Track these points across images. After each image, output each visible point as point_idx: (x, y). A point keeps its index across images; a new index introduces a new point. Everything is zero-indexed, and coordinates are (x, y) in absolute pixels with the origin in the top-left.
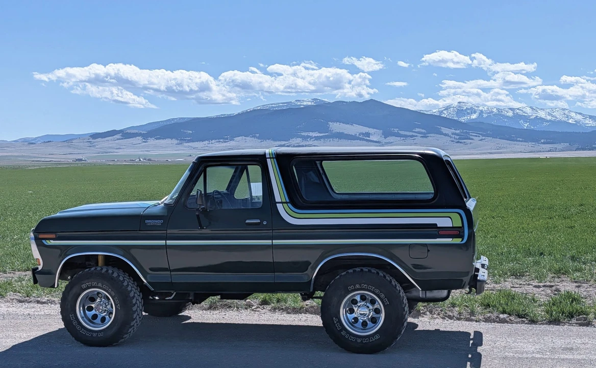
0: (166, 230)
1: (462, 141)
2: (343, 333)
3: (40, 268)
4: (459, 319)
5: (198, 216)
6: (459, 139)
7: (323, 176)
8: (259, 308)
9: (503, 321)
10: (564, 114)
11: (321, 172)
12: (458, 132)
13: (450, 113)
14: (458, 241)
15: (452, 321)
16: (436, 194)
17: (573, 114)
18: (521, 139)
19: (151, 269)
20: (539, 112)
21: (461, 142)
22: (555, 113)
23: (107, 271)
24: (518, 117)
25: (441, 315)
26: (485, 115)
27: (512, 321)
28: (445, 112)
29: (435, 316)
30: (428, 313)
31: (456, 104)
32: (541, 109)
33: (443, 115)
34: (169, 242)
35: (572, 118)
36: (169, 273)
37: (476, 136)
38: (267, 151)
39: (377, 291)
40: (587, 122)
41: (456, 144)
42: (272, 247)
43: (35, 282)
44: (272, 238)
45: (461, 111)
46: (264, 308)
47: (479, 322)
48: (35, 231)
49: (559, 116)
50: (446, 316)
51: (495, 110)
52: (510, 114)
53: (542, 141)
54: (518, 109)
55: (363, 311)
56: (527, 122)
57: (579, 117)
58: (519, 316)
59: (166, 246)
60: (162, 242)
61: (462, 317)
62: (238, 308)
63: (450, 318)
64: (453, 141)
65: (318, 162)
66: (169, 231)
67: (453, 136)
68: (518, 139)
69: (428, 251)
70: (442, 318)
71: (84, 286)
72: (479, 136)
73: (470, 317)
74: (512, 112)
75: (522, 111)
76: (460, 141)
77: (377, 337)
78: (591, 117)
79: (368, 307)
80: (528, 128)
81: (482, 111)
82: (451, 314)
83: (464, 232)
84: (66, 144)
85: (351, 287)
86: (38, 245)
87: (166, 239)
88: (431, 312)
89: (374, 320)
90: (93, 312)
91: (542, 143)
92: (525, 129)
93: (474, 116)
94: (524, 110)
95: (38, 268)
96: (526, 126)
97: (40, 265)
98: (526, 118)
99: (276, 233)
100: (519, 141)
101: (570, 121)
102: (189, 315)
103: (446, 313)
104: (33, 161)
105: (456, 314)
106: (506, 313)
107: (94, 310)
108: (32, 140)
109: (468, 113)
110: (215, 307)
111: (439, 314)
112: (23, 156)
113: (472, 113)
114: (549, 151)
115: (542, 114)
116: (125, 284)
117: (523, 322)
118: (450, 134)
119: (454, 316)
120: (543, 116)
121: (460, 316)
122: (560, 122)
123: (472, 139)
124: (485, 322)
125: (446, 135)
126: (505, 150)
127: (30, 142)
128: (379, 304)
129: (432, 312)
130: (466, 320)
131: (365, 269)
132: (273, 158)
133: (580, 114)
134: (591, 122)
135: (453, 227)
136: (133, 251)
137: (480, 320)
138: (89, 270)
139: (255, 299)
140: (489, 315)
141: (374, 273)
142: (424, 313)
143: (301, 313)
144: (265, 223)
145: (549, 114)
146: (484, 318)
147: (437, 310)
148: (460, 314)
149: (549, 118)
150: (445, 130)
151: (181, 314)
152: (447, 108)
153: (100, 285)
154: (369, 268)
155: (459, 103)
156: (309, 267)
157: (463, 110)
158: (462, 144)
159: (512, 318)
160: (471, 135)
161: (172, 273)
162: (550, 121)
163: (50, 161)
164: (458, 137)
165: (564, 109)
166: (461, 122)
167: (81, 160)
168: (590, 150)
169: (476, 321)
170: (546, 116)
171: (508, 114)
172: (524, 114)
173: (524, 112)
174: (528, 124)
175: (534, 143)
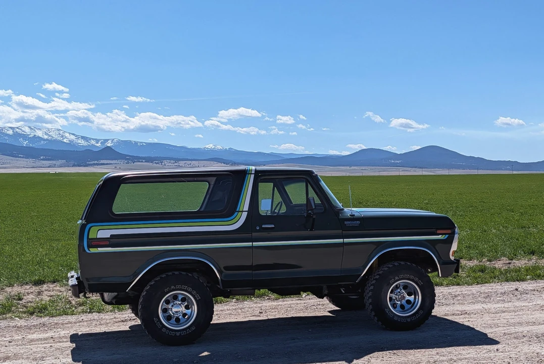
10: (59, 134)
17: (67, 135)
18: (22, 156)
20: (37, 131)
22: (51, 133)
24: (17, 135)
32: (39, 129)
35: (66, 138)
40: (80, 142)
49: (55, 135)
52: (10, 132)
53: (42, 158)
54: (17, 128)
56: (26, 140)
57: (73, 137)
68: (20, 155)
74: (12, 130)
75: (21, 130)
78: (83, 138)
80: (28, 146)
91: (41, 160)
92: (25, 147)
94: (23, 129)
96: (25, 143)
98: (25, 137)
100: (20, 157)
101: (65, 141)
114: (49, 167)
115: (39, 133)
120: (41, 136)
122: (56, 141)
126: (8, 166)
133: (73, 134)
134: (83, 142)
145: (46, 134)
149: (46, 137)
162: (47, 140)
165: (59, 130)
168: (85, 166)
170: (43, 136)
171: (8, 132)
172: (23, 133)
173: (23, 131)
174: (27, 141)
175: (34, 160)
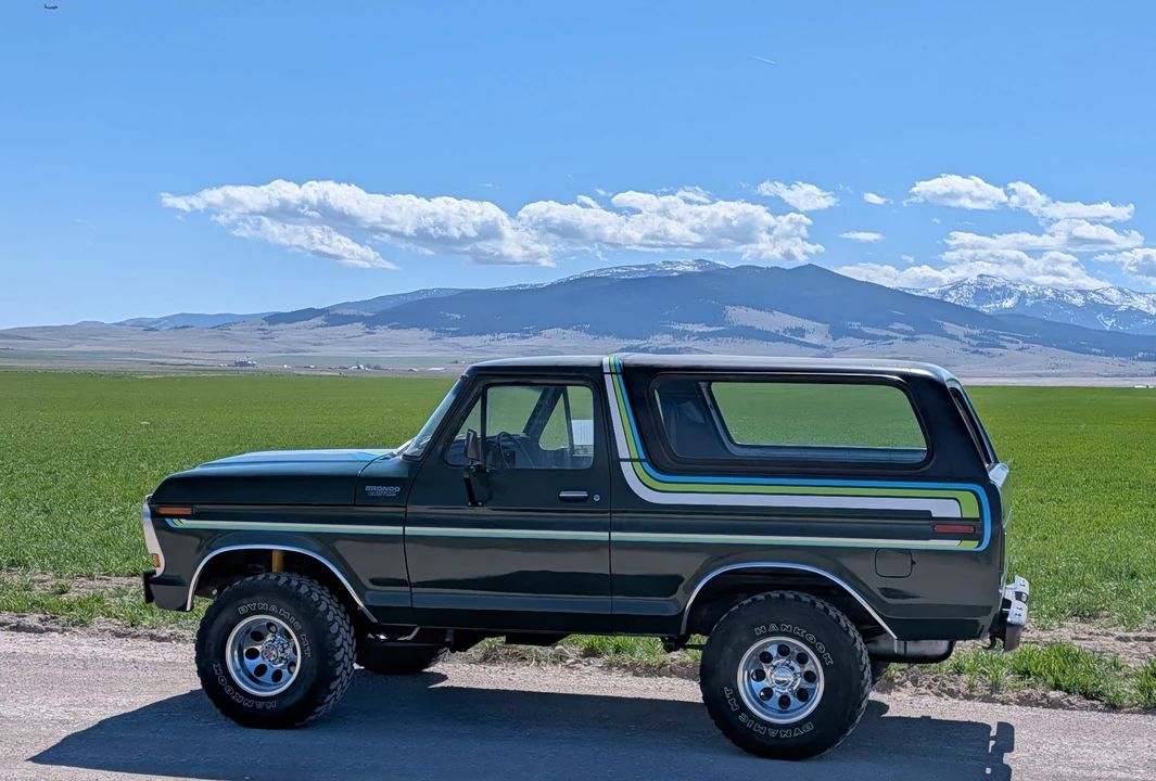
0: (406, 507)
1: (984, 350)
2: (743, 717)
3: (159, 572)
4: (968, 697)
5: (467, 480)
6: (978, 346)
7: (713, 412)
8: (580, 662)
9: (1055, 705)
11: (709, 402)
12: (975, 332)
13: (962, 296)
14: (970, 545)
15: (956, 701)
16: (930, 453)
18: (1098, 351)
19: (375, 582)
20: (1135, 298)
21: (982, 353)
23: (288, 582)
24: (1093, 307)
25: (935, 689)
26: (1029, 302)
27: (1072, 704)
28: (952, 293)
29: (923, 690)
30: (909, 684)
31: (973, 278)
32: (1140, 294)
33: (948, 300)
34: (410, 530)
36: (408, 589)
37: (1012, 342)
38: (606, 360)
39: (811, 638)
41: (971, 356)
42: (609, 545)
43: (149, 598)
44: (610, 528)
45: (983, 291)
46: (589, 664)
47: (1007, 704)
48: (152, 501)
50: (944, 691)
51: (1049, 292)
52: (1079, 301)
53: (1140, 355)
54: (1094, 292)
55: (782, 677)
56: (1111, 317)
58: (1086, 695)
59: (404, 538)
60: (397, 530)
61: (974, 694)
62: (538, 661)
63: (952, 694)
64: (966, 350)
65: (702, 384)
66: (411, 509)
67: (967, 340)
68: (1093, 350)
69: (913, 563)
70: (938, 695)
71: (242, 610)
72: (1017, 343)
73: (992, 694)
74: (1082, 296)
75: (1102, 295)
76: (980, 350)
77: (809, 727)
79: (792, 669)
80: (1115, 330)
81: (1023, 293)
82: (953, 687)
83: (982, 529)
84: (217, 332)
85: (759, 630)
86: (157, 528)
87: (404, 522)
88: (915, 682)
89: (803, 695)
90: (259, 661)
91: (1139, 359)
92: (1106, 331)
93: (1008, 303)
94: (1106, 293)
95: (155, 573)
96: (1109, 324)
97: (159, 566)
98: (1109, 310)
99: (617, 518)
100: (1095, 353)
102: (444, 673)
103: (944, 685)
104: (152, 363)
105: (963, 687)
106: (1061, 689)
107: (260, 658)
108: (153, 323)
109: (998, 298)
110: (494, 659)
111: (929, 687)
112: (132, 353)
113: (1004, 297)
114: (1152, 375)
115: (1141, 303)
116: (323, 607)
117: (1094, 708)
118: (961, 336)
119: (959, 692)
120: (1143, 307)
121: (971, 691)
123: (1004, 348)
124: (1020, 704)
125: (952, 337)
126: (1067, 371)
127: (148, 327)
128: (815, 664)
129: (917, 681)
130: (983, 701)
131: (789, 595)
132: (616, 373)
135: (962, 519)
136: (340, 546)
137: (1011, 700)
138: (253, 580)
139: (573, 645)
140: (1027, 691)
141: (806, 602)
142: (901, 684)
143: (660, 676)
144: (597, 498)
146: (1019, 698)
147: (926, 679)
148: (971, 687)
150: (950, 328)
151: (427, 670)
152: (956, 286)
153: (273, 608)
154: (796, 593)
155: (981, 276)
156: (681, 587)
157: (986, 290)
158: (983, 357)
159: (1073, 699)
160: (1003, 340)
161: (414, 590)
163: (186, 365)
164: (976, 342)
166: (982, 314)
167: (244, 364)
169: (1003, 703)
170: (1148, 308)
171: (1075, 301)
172: (1106, 302)
173: (1106, 299)
174: (1113, 321)
175: (1123, 359)
